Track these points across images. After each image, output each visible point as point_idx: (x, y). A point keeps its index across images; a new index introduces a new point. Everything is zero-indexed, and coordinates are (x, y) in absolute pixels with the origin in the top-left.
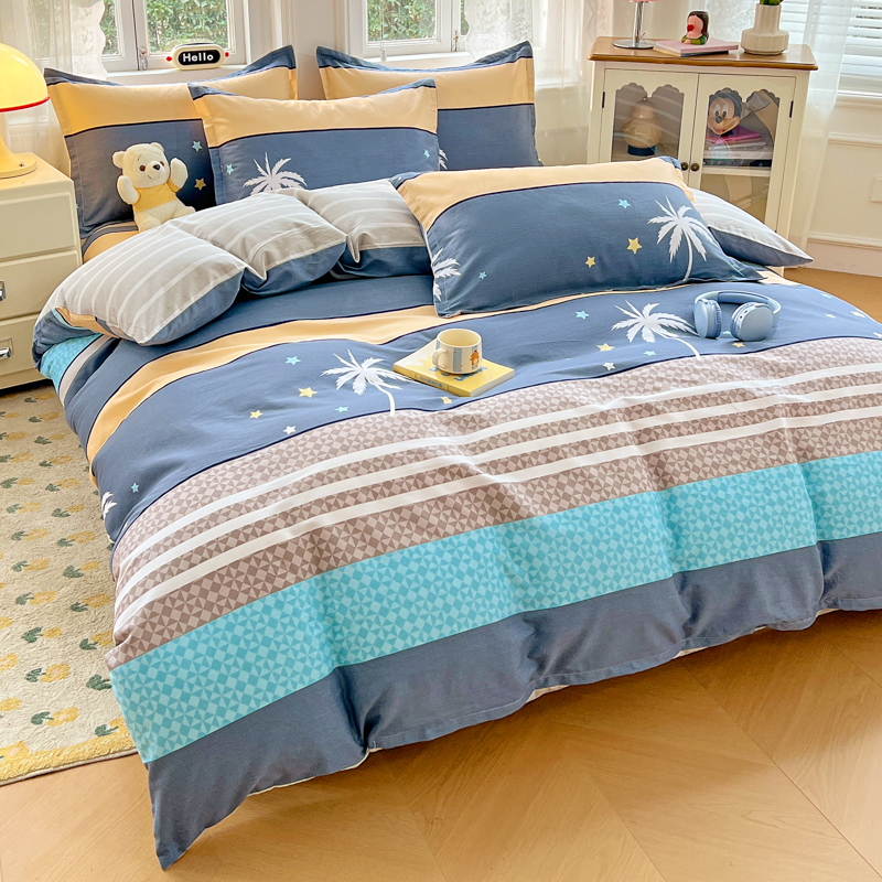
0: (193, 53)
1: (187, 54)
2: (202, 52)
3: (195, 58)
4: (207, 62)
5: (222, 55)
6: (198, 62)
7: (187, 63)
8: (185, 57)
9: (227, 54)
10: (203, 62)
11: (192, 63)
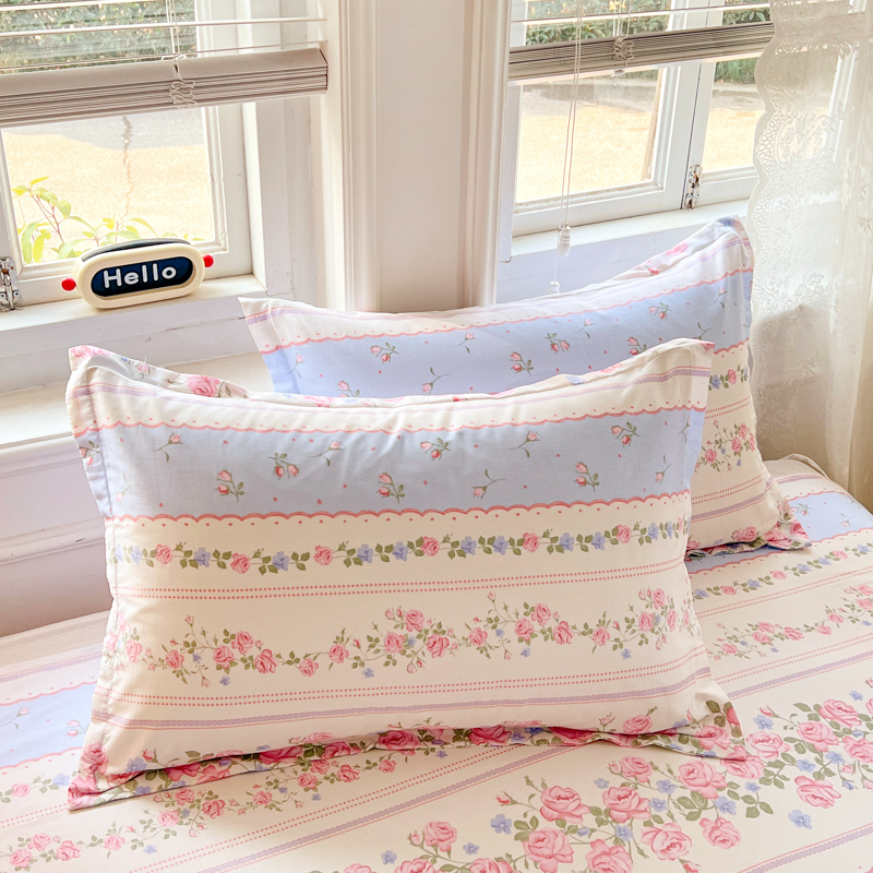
0: (125, 270)
1: (112, 271)
2: (149, 265)
3: (131, 279)
4: (163, 283)
5: (199, 265)
6: (140, 287)
7: (115, 290)
8: (107, 279)
9: (209, 261)
10: (152, 285)
11: (127, 289)
